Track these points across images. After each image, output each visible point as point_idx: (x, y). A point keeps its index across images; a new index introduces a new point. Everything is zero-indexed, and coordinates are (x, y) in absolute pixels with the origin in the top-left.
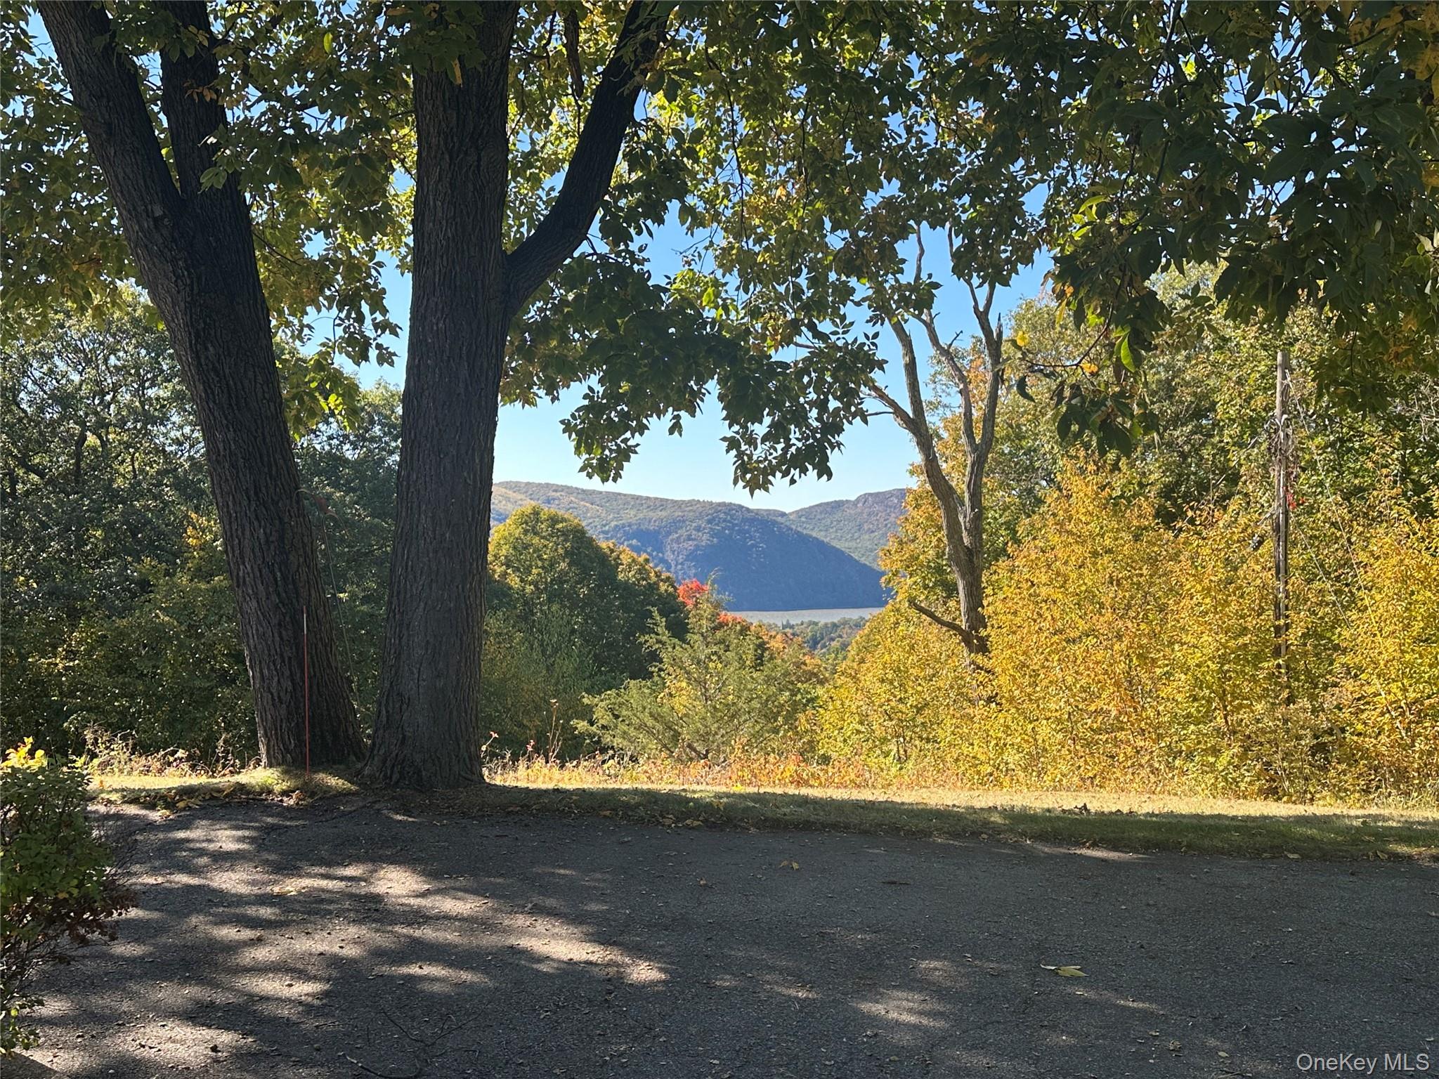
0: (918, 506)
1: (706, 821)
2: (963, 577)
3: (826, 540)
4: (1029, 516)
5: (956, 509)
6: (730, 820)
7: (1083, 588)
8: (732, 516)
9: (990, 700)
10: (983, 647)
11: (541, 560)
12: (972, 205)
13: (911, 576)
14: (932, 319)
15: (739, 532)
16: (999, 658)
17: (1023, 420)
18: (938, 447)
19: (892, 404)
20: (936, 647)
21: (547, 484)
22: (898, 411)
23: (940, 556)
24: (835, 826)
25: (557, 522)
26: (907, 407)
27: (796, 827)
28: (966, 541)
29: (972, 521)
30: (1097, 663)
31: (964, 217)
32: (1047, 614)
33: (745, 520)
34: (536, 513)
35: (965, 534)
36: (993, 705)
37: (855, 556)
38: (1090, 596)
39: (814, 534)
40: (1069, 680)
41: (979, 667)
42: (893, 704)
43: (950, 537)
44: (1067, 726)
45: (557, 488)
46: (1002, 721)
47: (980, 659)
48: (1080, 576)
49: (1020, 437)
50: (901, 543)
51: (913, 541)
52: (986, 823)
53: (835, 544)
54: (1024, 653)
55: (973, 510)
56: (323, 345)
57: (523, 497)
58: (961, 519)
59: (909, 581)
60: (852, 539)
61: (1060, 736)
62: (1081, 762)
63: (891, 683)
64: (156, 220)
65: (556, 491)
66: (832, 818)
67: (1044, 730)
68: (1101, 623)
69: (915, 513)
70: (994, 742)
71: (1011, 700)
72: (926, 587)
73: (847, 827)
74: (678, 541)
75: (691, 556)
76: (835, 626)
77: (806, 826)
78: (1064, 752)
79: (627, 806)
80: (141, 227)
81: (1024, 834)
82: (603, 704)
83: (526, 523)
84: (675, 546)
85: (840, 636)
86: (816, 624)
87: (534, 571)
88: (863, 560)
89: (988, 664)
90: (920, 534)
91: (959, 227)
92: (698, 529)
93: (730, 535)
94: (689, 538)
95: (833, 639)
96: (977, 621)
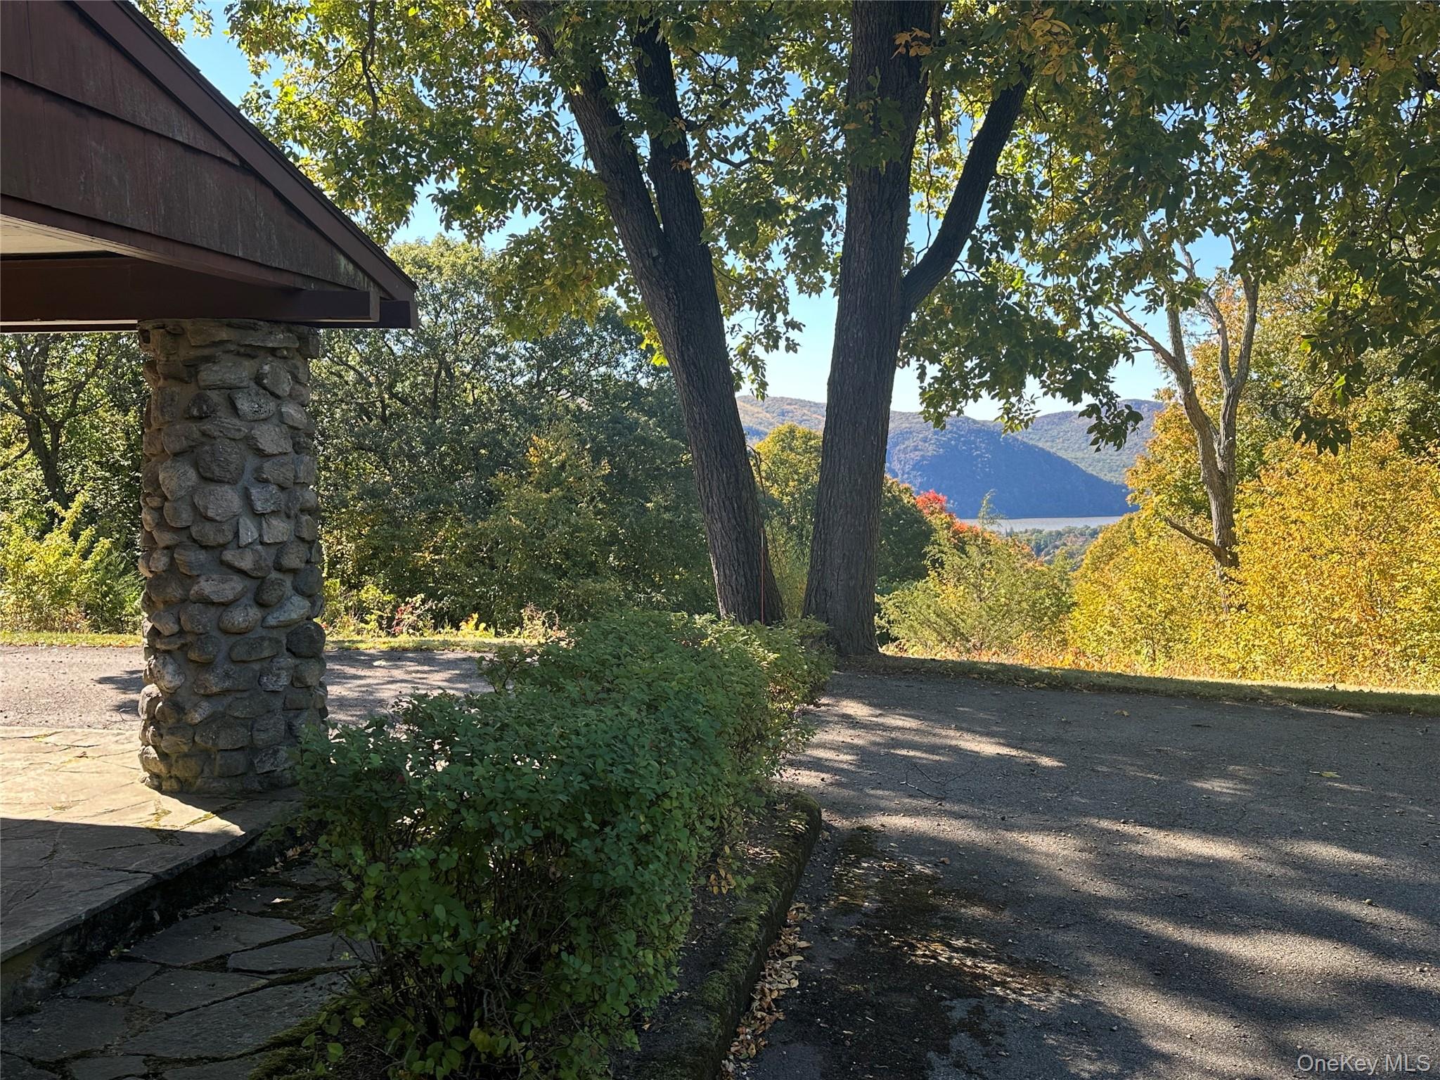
0: (1166, 430)
1: (1049, 684)
2: (1216, 499)
3: (1052, 451)
4: (1276, 439)
5: (1211, 437)
6: (1067, 684)
7: (1330, 512)
8: (958, 428)
9: (1240, 608)
10: (1234, 562)
11: (798, 474)
12: (1250, 219)
13: (1158, 494)
14: (1192, 266)
15: (964, 443)
16: (1251, 570)
17: (1272, 348)
18: (1195, 380)
19: (1151, 341)
20: (1183, 558)
21: (782, 398)
22: (1157, 348)
23: (1187, 475)
24: (1146, 691)
25: (810, 439)
26: (1168, 347)
27: (1118, 690)
28: (1220, 465)
29: (1226, 448)
30: (1342, 578)
31: (1243, 228)
32: (1296, 534)
33: (970, 431)
34: (792, 431)
35: (1218, 460)
36: (1243, 612)
37: (1082, 466)
38: (1337, 519)
39: (1040, 445)
40: (1315, 590)
41: (1231, 579)
42: (1144, 609)
43: (1205, 462)
44: (1311, 631)
45: (792, 402)
46: (1252, 626)
47: (1232, 572)
48: (1329, 500)
49: (1270, 364)
50: (1148, 463)
51: (1160, 461)
52: (1261, 693)
53: (1062, 454)
54: (1274, 568)
55: (1227, 438)
56: (746, 337)
57: (760, 410)
58: (1216, 446)
59: (1156, 500)
60: (1079, 449)
61: (1305, 639)
62: (1324, 662)
63: (1142, 591)
64: (654, 259)
65: (790, 404)
66: (1142, 686)
67: (1290, 634)
68: (1346, 544)
69: (1162, 436)
70: (1243, 643)
71: (1261, 608)
72: (1172, 504)
73: (1156, 692)
74: (905, 451)
75: (917, 466)
76: (1059, 534)
77: (1124, 690)
78: (1308, 653)
79: (988, 672)
80: (644, 266)
81: (1290, 700)
82: (891, 602)
83: (783, 440)
84: (902, 456)
85: (1065, 545)
86: (1040, 532)
87: (791, 484)
88: (1090, 470)
89: (1241, 577)
90: (1167, 455)
91: (1240, 237)
92: (925, 440)
93: (956, 446)
94: (916, 449)
95: (1057, 547)
96: (1228, 537)
